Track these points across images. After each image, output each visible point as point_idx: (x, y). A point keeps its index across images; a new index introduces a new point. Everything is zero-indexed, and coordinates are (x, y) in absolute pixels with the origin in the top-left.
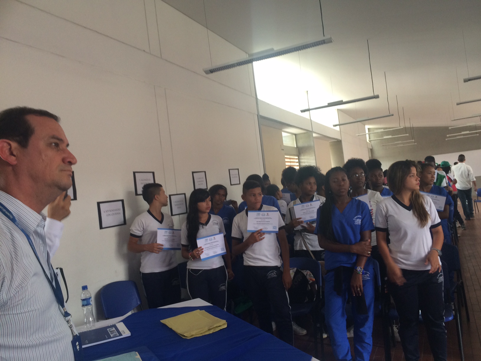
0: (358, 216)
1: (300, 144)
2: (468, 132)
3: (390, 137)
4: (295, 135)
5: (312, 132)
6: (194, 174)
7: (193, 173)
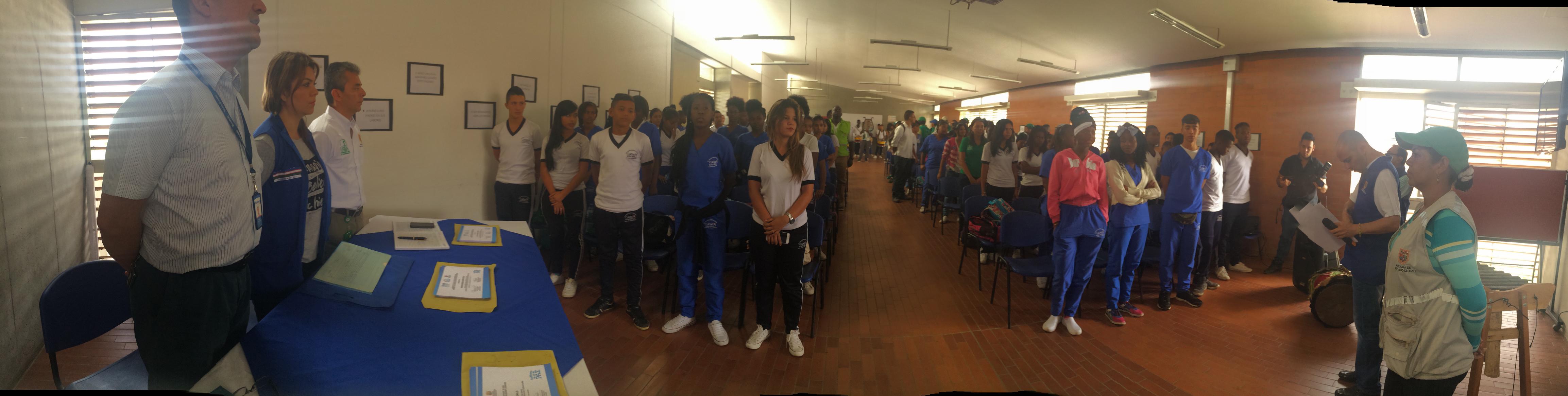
0: (713, 157)
1: (718, 79)
2: (870, 98)
3: (807, 88)
4: (715, 69)
5: (731, 68)
6: (585, 88)
7: (584, 86)
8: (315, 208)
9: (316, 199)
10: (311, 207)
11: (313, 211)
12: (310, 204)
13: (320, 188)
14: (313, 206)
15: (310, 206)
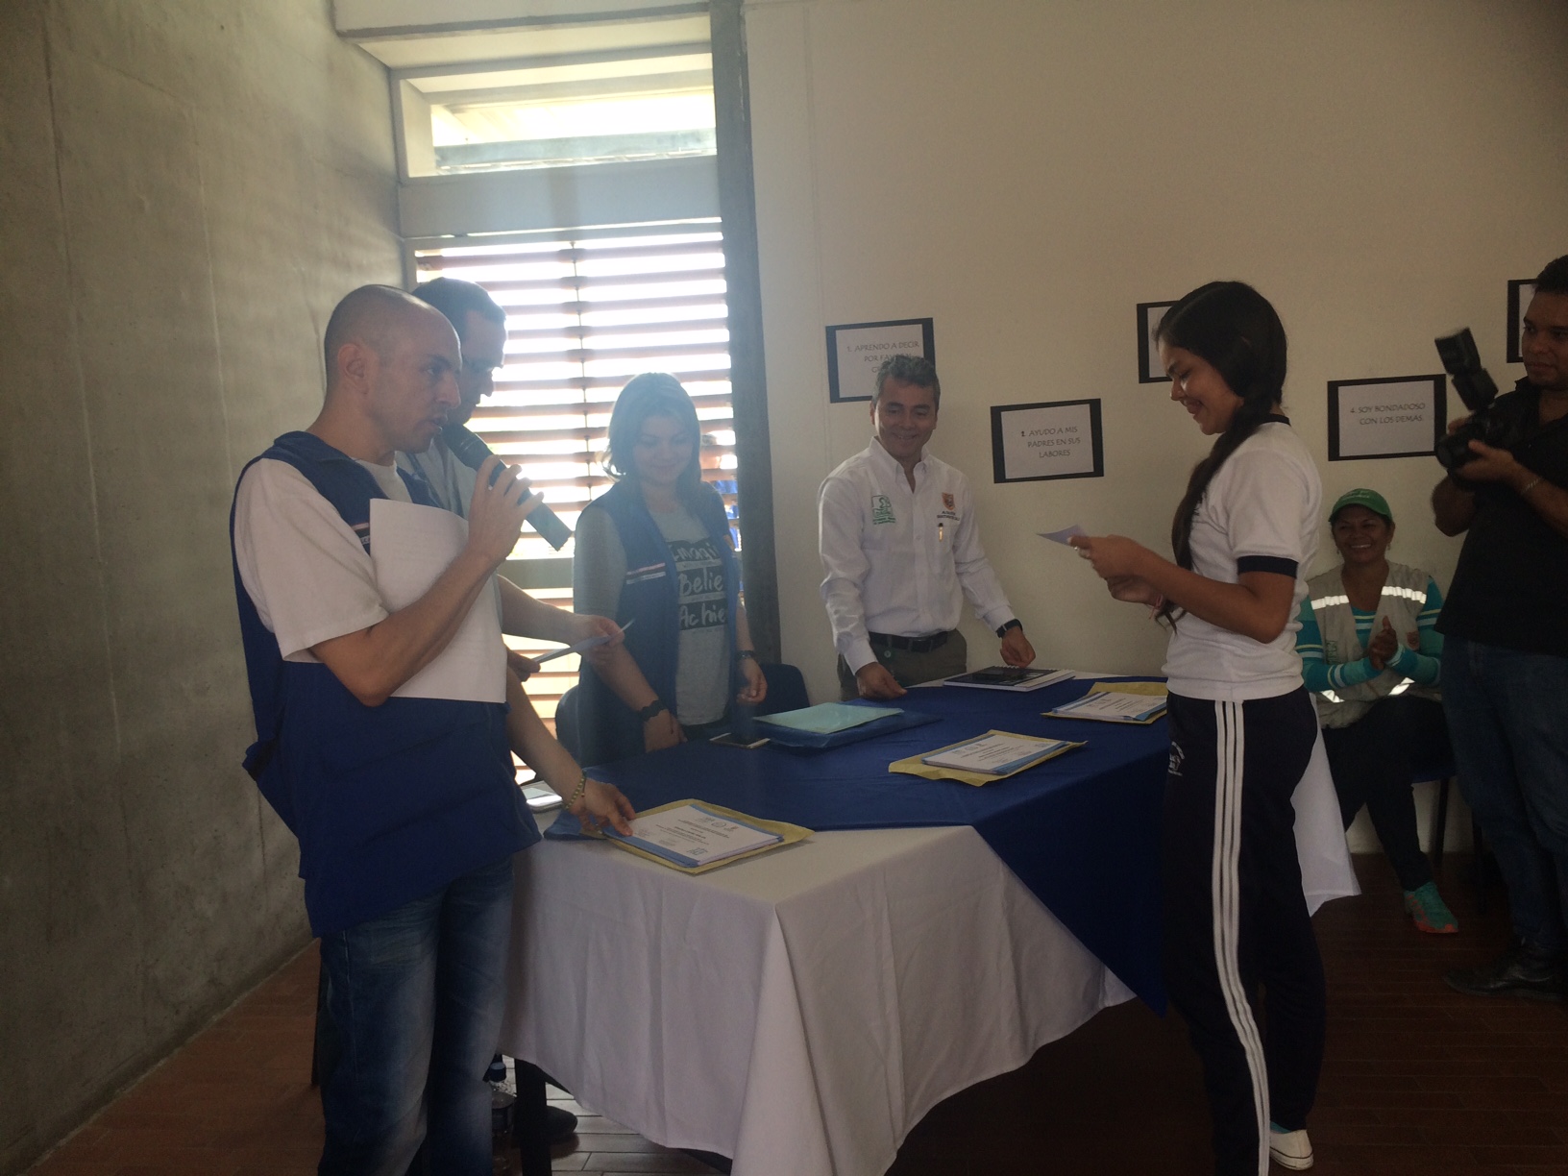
8: (704, 623)
9: (707, 609)
10: (697, 621)
11: (700, 629)
12: (693, 615)
13: (714, 590)
14: (701, 620)
15: (694, 619)
